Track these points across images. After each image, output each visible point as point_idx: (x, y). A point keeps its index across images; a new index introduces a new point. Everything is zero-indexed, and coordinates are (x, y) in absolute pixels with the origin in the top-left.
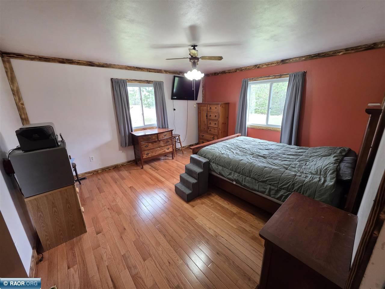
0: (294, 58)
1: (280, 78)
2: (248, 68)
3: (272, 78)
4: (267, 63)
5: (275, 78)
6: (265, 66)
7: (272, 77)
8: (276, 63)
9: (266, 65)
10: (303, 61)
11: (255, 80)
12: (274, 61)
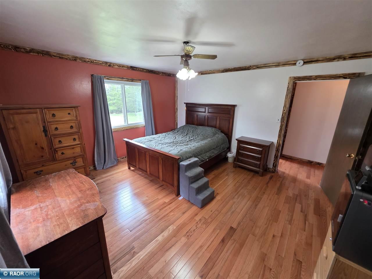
0: (140, 68)
1: (132, 82)
2: (95, 62)
3: (125, 81)
4: (119, 64)
5: (128, 81)
6: (116, 67)
7: (125, 79)
8: (126, 67)
9: (117, 65)
10: (145, 72)
11: (109, 79)
12: (125, 65)
